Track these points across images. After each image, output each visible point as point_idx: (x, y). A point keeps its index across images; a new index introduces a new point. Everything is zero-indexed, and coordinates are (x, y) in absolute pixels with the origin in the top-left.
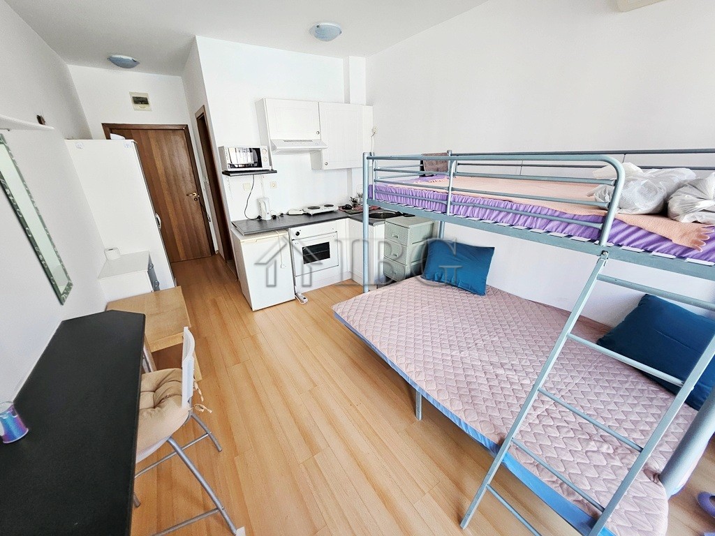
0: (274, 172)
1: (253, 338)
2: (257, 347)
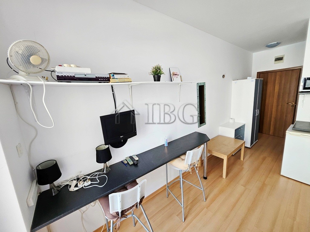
1: (264, 185)
2: (261, 189)
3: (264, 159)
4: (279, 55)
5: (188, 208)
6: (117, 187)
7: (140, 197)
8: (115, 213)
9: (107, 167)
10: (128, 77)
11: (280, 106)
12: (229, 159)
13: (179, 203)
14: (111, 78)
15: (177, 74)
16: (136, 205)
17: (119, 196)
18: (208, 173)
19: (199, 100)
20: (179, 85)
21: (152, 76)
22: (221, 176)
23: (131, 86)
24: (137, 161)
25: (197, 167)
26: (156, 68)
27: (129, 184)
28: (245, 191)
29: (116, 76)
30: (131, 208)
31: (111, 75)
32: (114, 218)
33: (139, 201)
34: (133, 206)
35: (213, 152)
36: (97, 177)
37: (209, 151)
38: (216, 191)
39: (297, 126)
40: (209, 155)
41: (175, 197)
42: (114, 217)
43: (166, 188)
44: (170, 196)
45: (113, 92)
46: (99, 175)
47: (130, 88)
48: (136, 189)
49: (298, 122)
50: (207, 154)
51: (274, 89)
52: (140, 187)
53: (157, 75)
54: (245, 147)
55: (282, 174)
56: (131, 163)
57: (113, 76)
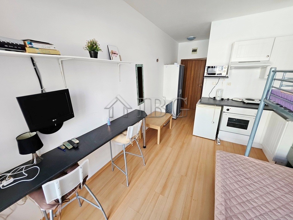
0: (228, 77)
1: (183, 143)
2: (181, 147)
3: (184, 126)
4: (194, 47)
5: (131, 174)
6: (54, 175)
7: (83, 178)
8: (54, 202)
9: (37, 157)
10: (54, 49)
11: (194, 88)
12: (161, 129)
13: (124, 172)
14: (27, 47)
15: (116, 53)
16: (79, 186)
17: (57, 183)
18: (146, 143)
19: (138, 81)
20: (119, 64)
21: (88, 52)
22: (157, 143)
23: (62, 61)
24: (78, 143)
25: (137, 140)
26: (91, 42)
27: (70, 169)
28: (172, 150)
29: (34, 45)
30: (73, 190)
31: (26, 42)
32: (52, 207)
33: (81, 181)
34: (76, 188)
35: (150, 125)
36: (23, 171)
37: (147, 125)
38: (152, 155)
39: (202, 101)
40: (147, 128)
41: (119, 169)
42: (53, 205)
43: (111, 164)
44: (115, 169)
45: (34, 66)
46: (26, 168)
47: (60, 63)
48: (78, 171)
49: (203, 97)
50: (145, 128)
51: (191, 74)
52: (81, 168)
53: (93, 51)
54: (173, 119)
55: (193, 134)
56: (70, 147)
57: (31, 44)
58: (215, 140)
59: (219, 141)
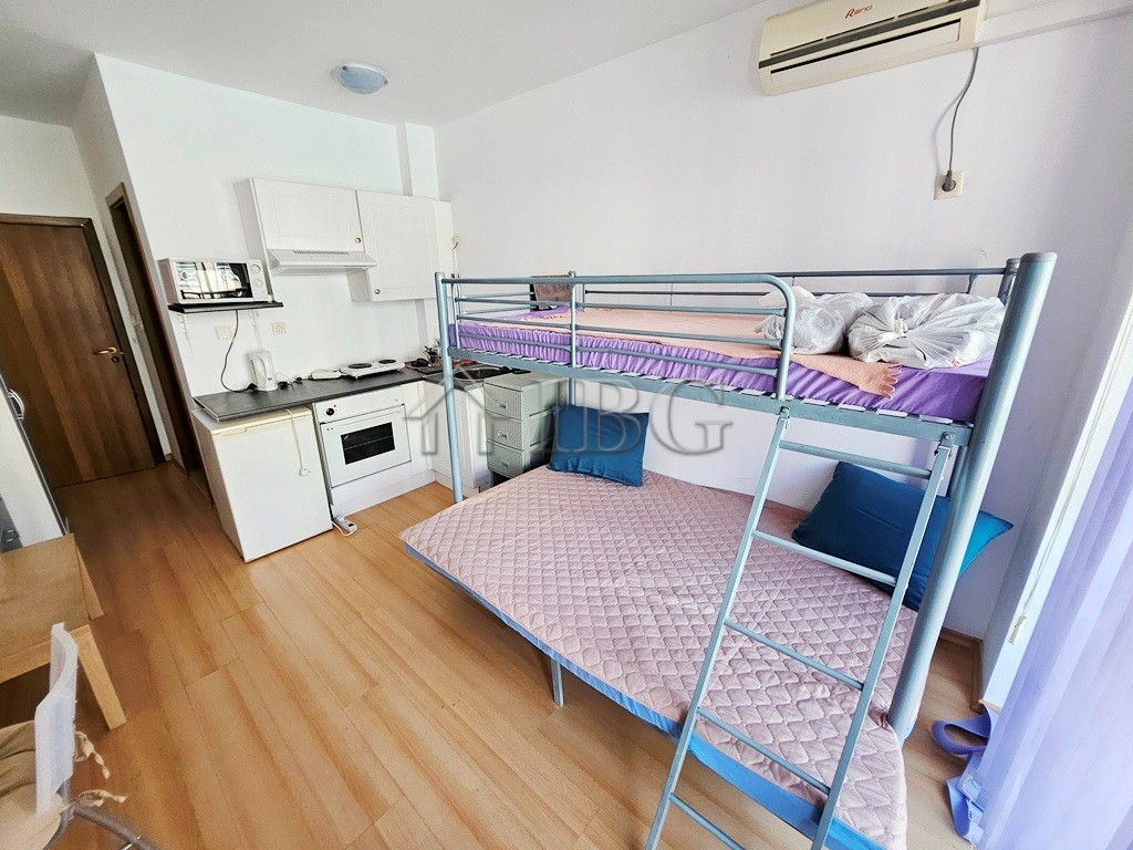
0: (277, 304)
1: (246, 615)
28: (229, 677)
58: (333, 529)
59: (349, 522)
